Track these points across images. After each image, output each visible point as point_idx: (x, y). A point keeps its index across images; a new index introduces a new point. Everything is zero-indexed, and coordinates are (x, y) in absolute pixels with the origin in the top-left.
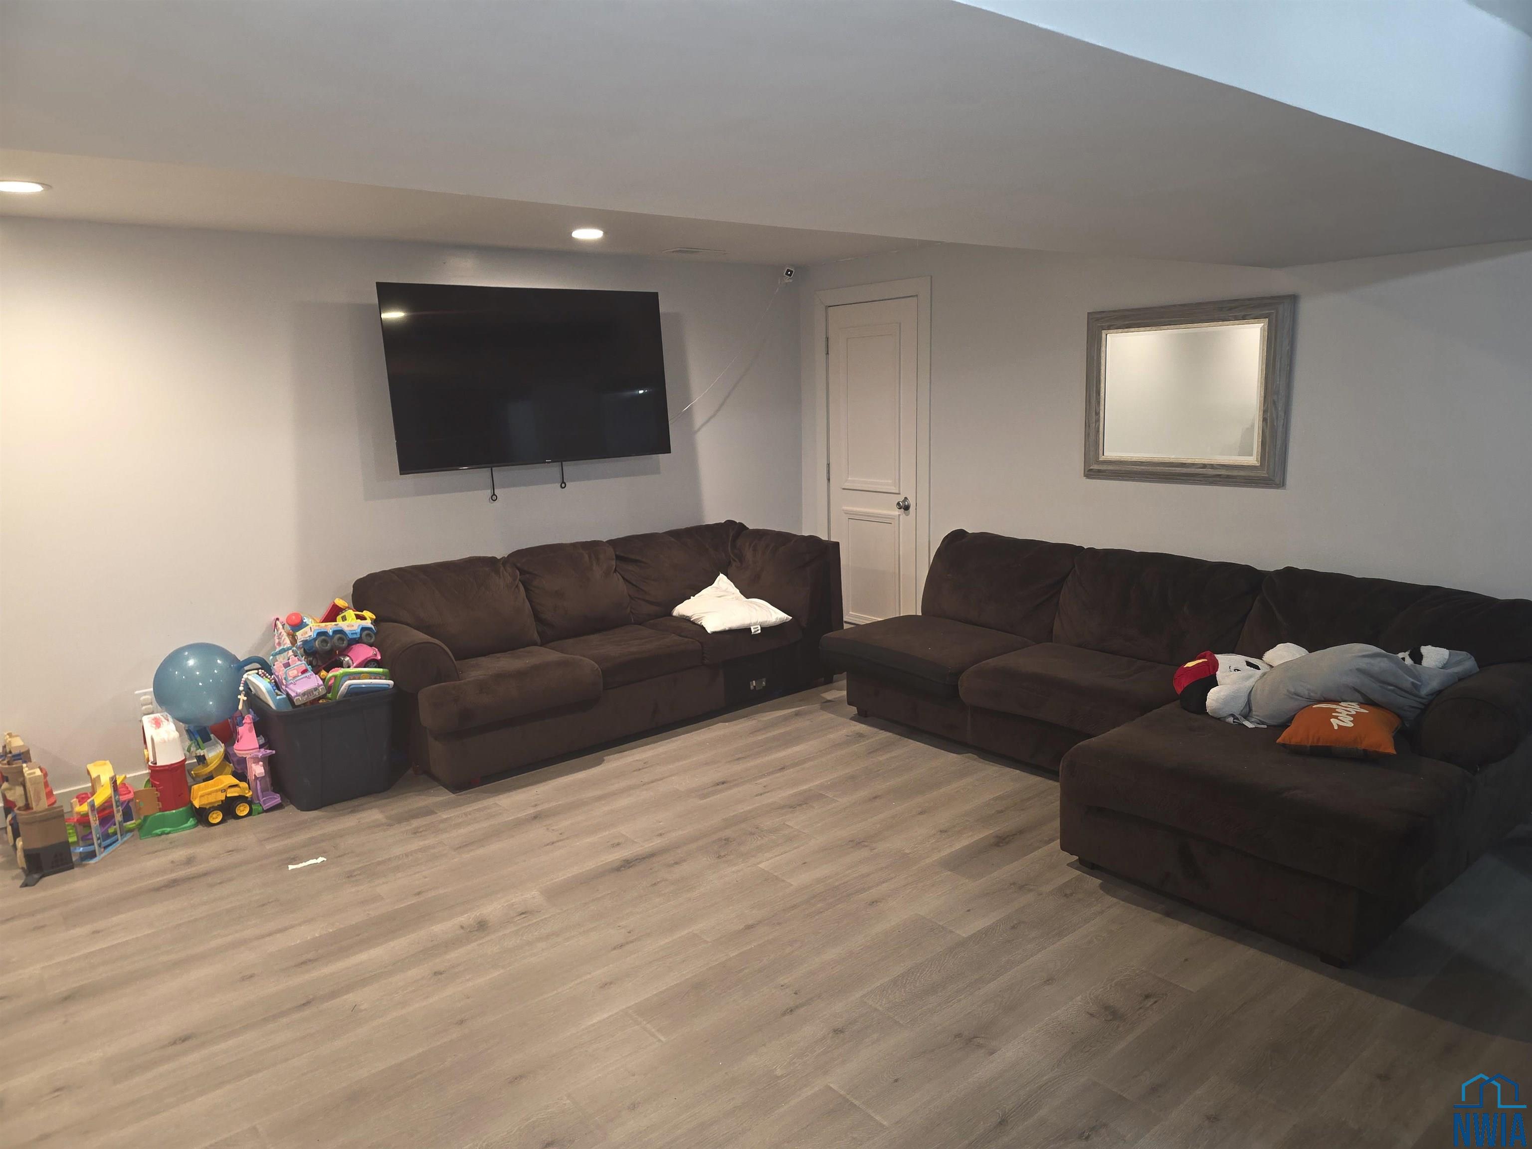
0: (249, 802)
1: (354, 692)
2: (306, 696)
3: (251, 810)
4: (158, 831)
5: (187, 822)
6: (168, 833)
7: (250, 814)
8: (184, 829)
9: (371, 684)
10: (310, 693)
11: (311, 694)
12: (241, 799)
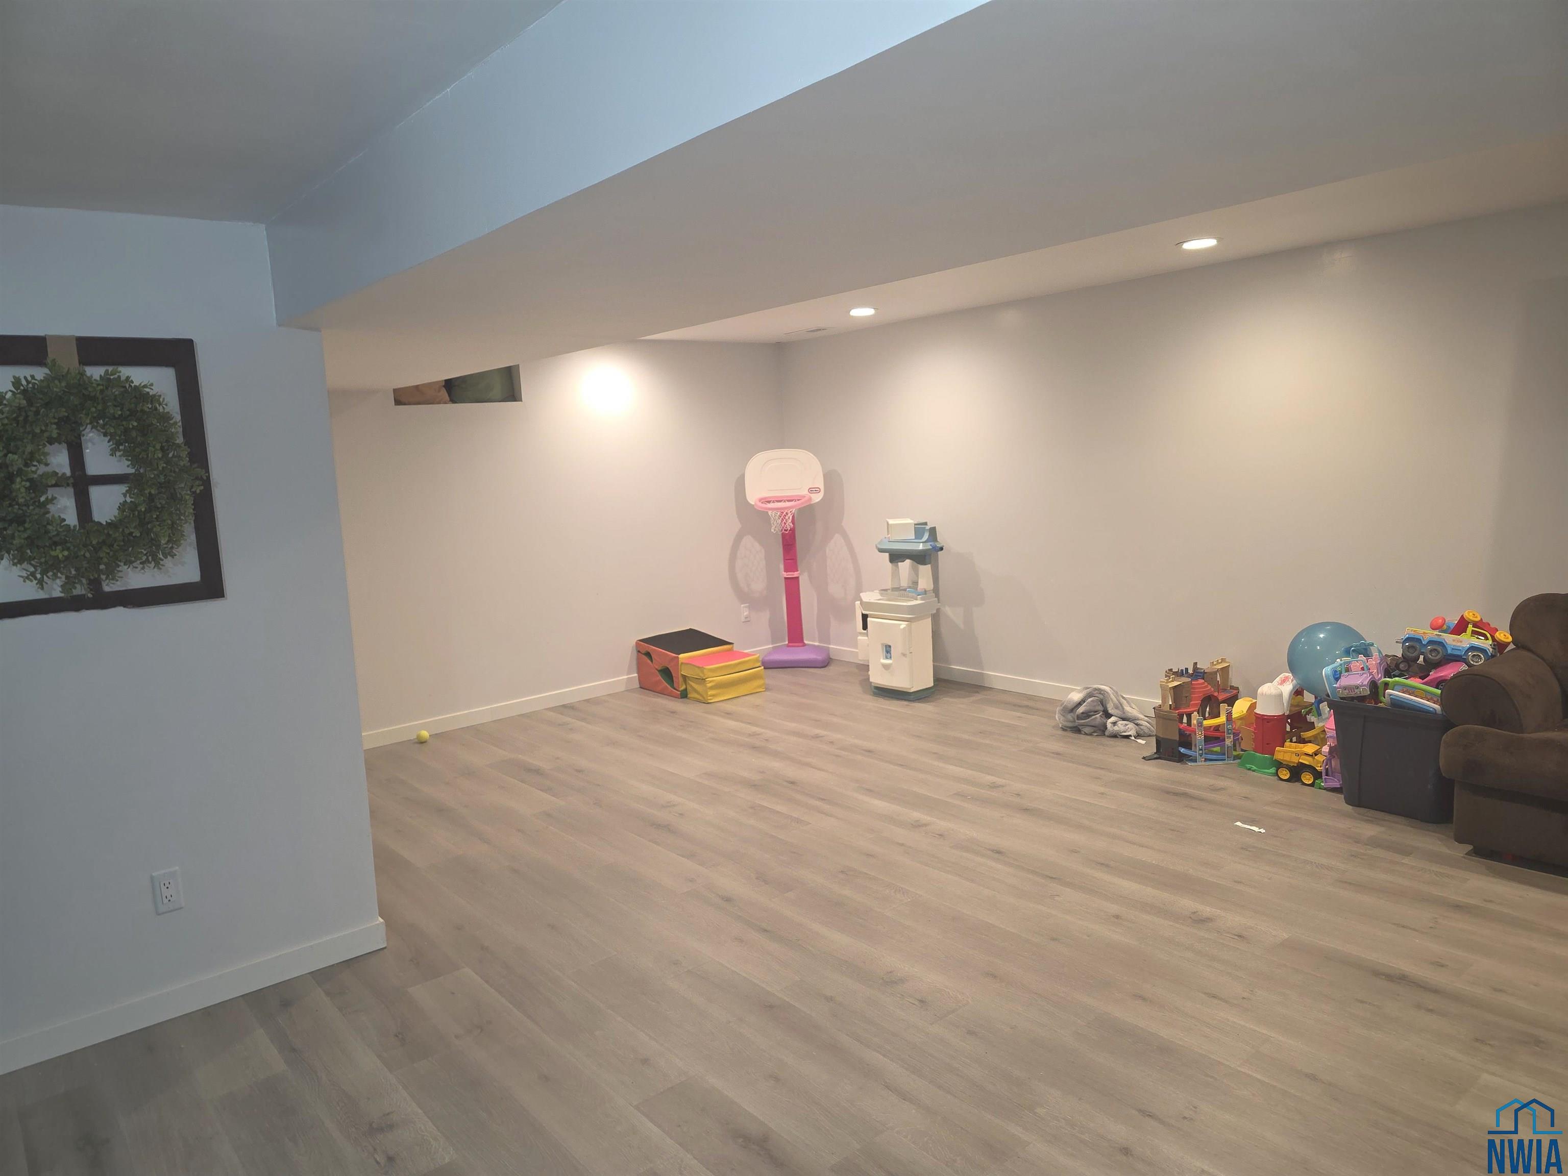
0: (1317, 775)
1: (1397, 704)
2: (1347, 691)
3: (1313, 783)
4: (1248, 766)
5: (1269, 769)
6: (1254, 771)
7: (1312, 785)
8: (1264, 773)
9: (1411, 700)
10: (1351, 689)
11: (1353, 691)
12: (1311, 769)
